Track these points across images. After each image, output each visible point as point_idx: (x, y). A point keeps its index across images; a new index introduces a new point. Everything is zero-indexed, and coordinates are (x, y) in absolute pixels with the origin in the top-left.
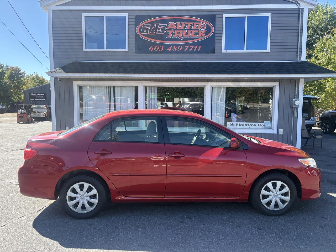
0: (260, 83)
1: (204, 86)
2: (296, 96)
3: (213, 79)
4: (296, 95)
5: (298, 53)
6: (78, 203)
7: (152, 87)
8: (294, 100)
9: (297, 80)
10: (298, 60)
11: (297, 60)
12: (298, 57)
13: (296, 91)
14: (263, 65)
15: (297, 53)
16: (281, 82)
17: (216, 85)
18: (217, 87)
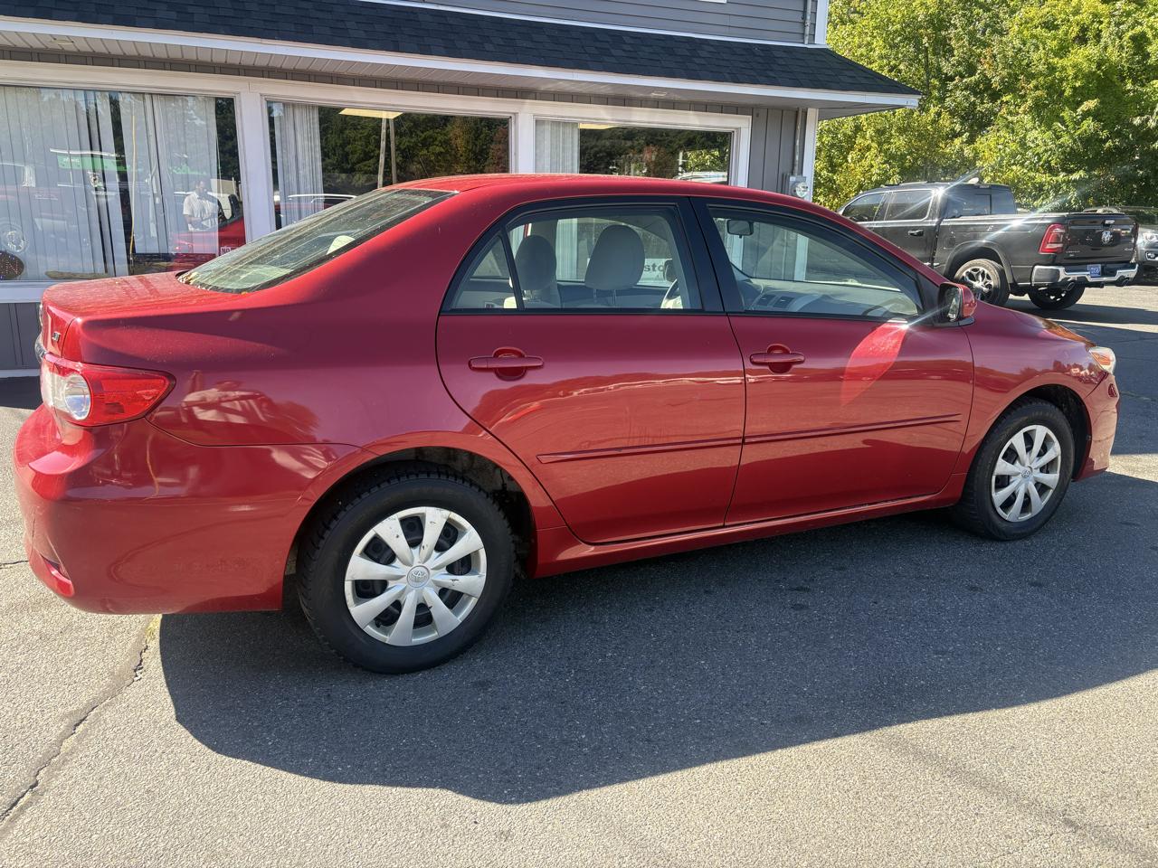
0: (698, 115)
1: (508, 115)
2: (796, 168)
3: (543, 88)
4: (797, 163)
5: (808, 17)
6: (397, 605)
7: (294, 105)
8: (792, 179)
9: (800, 112)
10: (806, 42)
11: (803, 43)
12: (808, 29)
13: (797, 150)
14: (712, 49)
15: (804, 18)
16: (758, 115)
17: (552, 114)
18: (554, 123)
